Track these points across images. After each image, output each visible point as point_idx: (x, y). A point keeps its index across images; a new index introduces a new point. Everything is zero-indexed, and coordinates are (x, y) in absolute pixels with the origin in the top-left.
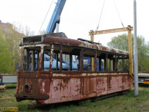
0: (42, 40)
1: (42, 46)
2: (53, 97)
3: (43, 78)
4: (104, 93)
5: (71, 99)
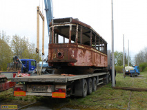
0: (71, 21)
1: (71, 25)
2: (78, 61)
3: (73, 47)
4: (99, 65)
5: (86, 65)
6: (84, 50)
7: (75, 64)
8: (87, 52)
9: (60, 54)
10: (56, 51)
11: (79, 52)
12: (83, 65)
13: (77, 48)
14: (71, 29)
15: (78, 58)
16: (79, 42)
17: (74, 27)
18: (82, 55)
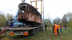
1: (26, 6)
2: (29, 19)
3: (27, 14)
4: (38, 22)
5: (33, 21)
6: (32, 15)
7: (28, 20)
8: (33, 16)
9: (22, 16)
10: (21, 15)
11: (30, 16)
12: (31, 21)
13: (29, 14)
14: (26, 7)
15: (29, 18)
16: (30, 12)
17: (28, 6)
18: (31, 17)
